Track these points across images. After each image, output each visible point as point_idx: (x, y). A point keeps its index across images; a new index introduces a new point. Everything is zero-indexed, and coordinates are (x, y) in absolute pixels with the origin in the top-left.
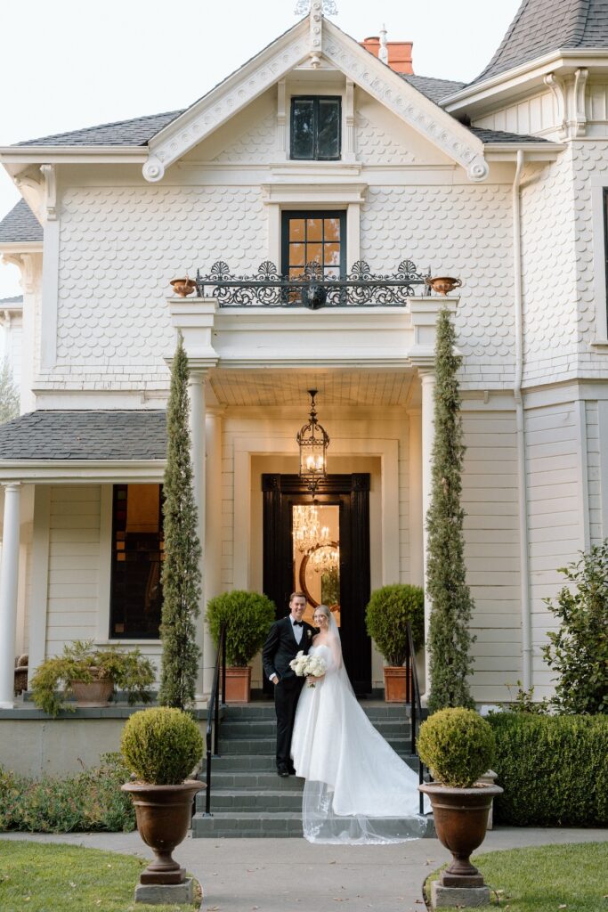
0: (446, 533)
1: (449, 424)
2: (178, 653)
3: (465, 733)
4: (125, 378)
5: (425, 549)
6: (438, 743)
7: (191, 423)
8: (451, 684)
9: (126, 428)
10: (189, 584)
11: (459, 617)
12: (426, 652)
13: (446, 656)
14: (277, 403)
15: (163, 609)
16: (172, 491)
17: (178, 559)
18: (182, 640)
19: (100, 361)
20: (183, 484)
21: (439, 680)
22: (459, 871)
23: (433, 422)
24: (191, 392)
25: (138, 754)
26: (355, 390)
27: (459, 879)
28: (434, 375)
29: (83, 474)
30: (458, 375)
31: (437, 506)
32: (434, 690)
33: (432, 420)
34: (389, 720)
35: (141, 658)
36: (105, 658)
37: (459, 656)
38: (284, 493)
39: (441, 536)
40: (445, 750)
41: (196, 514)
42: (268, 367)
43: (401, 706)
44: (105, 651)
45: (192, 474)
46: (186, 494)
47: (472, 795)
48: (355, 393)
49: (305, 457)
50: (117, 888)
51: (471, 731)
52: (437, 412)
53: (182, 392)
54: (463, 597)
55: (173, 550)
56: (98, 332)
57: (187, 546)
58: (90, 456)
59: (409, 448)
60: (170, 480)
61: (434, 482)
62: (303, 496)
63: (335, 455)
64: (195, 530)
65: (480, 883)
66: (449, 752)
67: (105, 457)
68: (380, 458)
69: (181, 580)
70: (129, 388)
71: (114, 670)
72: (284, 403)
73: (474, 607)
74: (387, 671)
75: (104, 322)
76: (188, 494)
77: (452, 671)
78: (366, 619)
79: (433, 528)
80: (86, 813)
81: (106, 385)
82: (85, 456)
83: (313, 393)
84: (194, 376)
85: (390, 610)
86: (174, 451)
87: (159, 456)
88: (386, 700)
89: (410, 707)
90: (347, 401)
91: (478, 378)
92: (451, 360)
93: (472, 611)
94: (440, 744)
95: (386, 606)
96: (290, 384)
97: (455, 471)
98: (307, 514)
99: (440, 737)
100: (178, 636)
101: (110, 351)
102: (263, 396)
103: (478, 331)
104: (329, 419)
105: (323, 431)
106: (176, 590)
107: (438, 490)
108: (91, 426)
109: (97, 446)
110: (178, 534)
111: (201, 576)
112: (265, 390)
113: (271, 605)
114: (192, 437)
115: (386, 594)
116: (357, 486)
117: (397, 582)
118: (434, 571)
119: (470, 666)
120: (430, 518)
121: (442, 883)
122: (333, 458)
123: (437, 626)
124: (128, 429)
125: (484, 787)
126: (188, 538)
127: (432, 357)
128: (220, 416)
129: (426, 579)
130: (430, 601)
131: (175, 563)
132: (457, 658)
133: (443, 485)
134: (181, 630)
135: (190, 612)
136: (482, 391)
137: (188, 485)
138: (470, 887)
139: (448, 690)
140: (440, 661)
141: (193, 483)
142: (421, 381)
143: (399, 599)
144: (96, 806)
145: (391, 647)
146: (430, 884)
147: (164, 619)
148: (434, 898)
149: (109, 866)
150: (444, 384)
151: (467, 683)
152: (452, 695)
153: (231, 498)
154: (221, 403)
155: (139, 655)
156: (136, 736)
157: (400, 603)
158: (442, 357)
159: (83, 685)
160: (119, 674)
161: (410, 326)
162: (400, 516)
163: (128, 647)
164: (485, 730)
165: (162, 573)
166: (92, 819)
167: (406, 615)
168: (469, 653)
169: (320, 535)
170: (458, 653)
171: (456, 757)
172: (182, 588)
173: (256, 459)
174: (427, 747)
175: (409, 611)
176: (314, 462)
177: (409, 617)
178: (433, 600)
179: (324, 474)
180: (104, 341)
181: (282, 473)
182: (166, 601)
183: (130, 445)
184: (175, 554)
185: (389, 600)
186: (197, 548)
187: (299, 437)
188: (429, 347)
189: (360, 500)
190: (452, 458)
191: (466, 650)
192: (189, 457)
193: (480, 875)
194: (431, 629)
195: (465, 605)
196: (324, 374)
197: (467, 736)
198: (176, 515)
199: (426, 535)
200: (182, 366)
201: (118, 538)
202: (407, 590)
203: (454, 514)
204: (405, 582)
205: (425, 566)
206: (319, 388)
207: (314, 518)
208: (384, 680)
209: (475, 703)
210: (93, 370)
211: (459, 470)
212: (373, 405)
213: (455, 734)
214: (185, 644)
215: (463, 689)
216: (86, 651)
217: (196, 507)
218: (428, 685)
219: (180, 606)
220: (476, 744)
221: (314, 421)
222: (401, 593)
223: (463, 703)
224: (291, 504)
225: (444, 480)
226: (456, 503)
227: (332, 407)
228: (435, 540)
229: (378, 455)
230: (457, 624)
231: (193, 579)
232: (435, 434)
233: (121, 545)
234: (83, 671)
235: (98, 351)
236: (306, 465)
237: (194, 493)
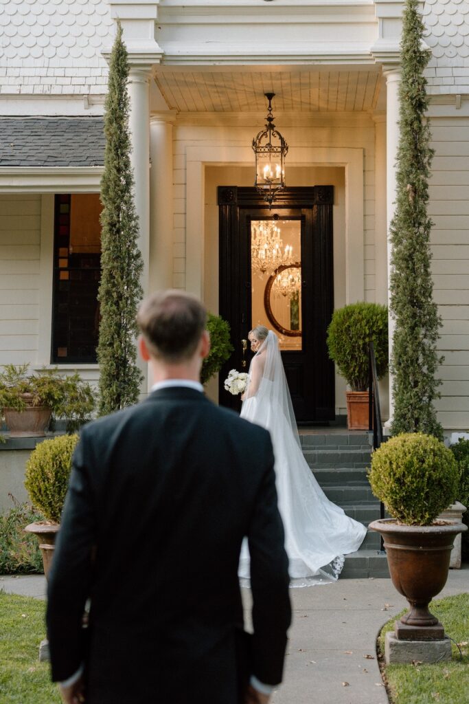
0: (411, 244)
1: (416, 125)
2: (116, 377)
3: (423, 462)
4: (67, 81)
5: (389, 262)
6: (392, 473)
7: (132, 124)
8: (415, 408)
9: (65, 134)
10: (129, 302)
11: (425, 336)
12: (390, 374)
13: (411, 378)
14: (232, 109)
15: (101, 329)
16: (110, 199)
17: (117, 275)
18: (121, 363)
19: (39, 63)
20: (122, 191)
21: (403, 405)
22: (416, 621)
23: (398, 123)
24: (131, 90)
25: (43, 489)
26: (315, 92)
27: (416, 631)
28: (398, 73)
29: (16, 182)
30: (426, 73)
31: (401, 215)
32: (398, 415)
33: (396, 121)
34: (349, 449)
35: (80, 384)
36: (41, 384)
37: (425, 378)
38: (242, 207)
39: (405, 247)
40: (400, 481)
41: (137, 224)
42: (217, 64)
43: (364, 433)
44: (42, 376)
45: (133, 180)
46: (126, 203)
47: (432, 534)
48: (316, 96)
49: (261, 168)
50: (23, 644)
51: (430, 460)
52: (403, 112)
53: (121, 89)
54: (429, 314)
55: (111, 264)
56: (37, 30)
57: (126, 260)
58: (23, 163)
59: (375, 157)
60: (108, 187)
61: (398, 189)
62: (262, 210)
63: (295, 165)
64: (136, 241)
65: (441, 635)
66: (404, 484)
67: (39, 164)
68: (343, 169)
69: (120, 297)
70: (71, 92)
71: (50, 396)
72: (240, 109)
73: (442, 326)
74: (349, 396)
75: (44, 19)
76: (129, 203)
77: (417, 395)
78: (328, 341)
79: (397, 240)
80: (13, 553)
81: (46, 88)
82: (17, 163)
83: (270, 96)
84: (135, 74)
85: (353, 330)
86: (112, 154)
87: (98, 163)
88: (349, 428)
89: (372, 434)
90: (308, 106)
91: (450, 81)
92: (418, 54)
93: (440, 330)
94: (394, 475)
95: (349, 326)
96: (243, 85)
97: (422, 177)
98: (269, 232)
99: (394, 466)
100: (117, 358)
101: (50, 52)
102: (217, 100)
103: (450, 31)
104: (288, 126)
105: (281, 138)
106: (114, 308)
107: (403, 197)
108: (27, 132)
109: (32, 153)
110: (116, 247)
111: (142, 292)
112: (218, 92)
113: (225, 325)
114: (133, 139)
115: (349, 313)
116: (320, 199)
117: (361, 301)
118: (398, 286)
119: (437, 389)
120: (394, 229)
121: (397, 635)
122: (292, 168)
123: (401, 345)
124: (67, 136)
125: (446, 524)
126: (128, 251)
127: (399, 52)
128: (171, 122)
129: (390, 294)
130: (394, 318)
131: (114, 278)
132: (423, 381)
133: (408, 192)
134: (119, 351)
135: (130, 332)
136: (454, 95)
137: (129, 192)
138: (429, 639)
139: (412, 416)
140: (405, 383)
141: (134, 190)
142: (385, 79)
143: (363, 319)
144: (24, 546)
145: (354, 370)
146: (384, 635)
147: (101, 340)
148: (387, 652)
149: (24, 615)
150: (410, 81)
151: (433, 408)
152: (417, 421)
153: (183, 211)
154: (171, 108)
155: (79, 380)
156: (42, 468)
157: (364, 322)
158: (408, 51)
159: (16, 413)
160: (56, 402)
161: (374, 18)
162: (365, 230)
163: (67, 372)
164: (446, 459)
165: (99, 289)
166: (19, 560)
167: (370, 335)
168: (436, 376)
169: (283, 253)
170: (424, 375)
171: (413, 489)
172: (121, 305)
173: (211, 171)
174: (379, 478)
175: (374, 332)
176: (270, 170)
177: (374, 337)
178: (397, 317)
179: (282, 184)
180: (43, 41)
181: (240, 185)
182: (104, 320)
183: (67, 151)
184: (113, 267)
185: (352, 320)
186: (139, 262)
187: (254, 143)
188: (394, 42)
189: (323, 213)
190: (418, 163)
191: (432, 371)
192: (129, 161)
193: (441, 625)
194: (395, 349)
195: (432, 323)
196: (280, 73)
197: (425, 465)
198: (115, 225)
199: (390, 246)
200: (120, 62)
201: (61, 255)
202: (372, 309)
203: (420, 224)
204: (370, 301)
205: (389, 281)
206: (276, 90)
207: (277, 236)
208: (346, 406)
209: (443, 430)
210: (32, 72)
211: (426, 176)
212: (336, 110)
213: (411, 463)
214: (125, 367)
215: (429, 414)
216: (21, 376)
217: (137, 217)
218: (392, 410)
219: (119, 325)
220: (435, 475)
221: (271, 127)
222: (365, 312)
223: (429, 429)
224: (249, 219)
225: (409, 186)
226: (422, 213)
227: (293, 114)
228: (399, 253)
229: (342, 165)
230: (423, 344)
231: (134, 295)
232: (401, 136)
233: (63, 263)
234: (15, 398)
235: (36, 52)
236: (262, 175)
237: (135, 201)
